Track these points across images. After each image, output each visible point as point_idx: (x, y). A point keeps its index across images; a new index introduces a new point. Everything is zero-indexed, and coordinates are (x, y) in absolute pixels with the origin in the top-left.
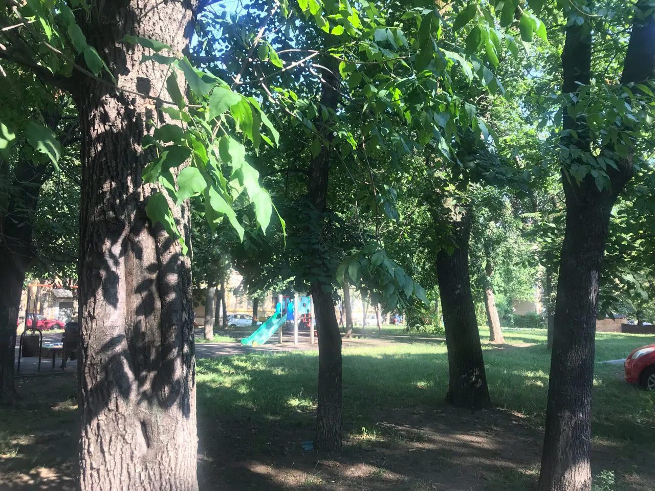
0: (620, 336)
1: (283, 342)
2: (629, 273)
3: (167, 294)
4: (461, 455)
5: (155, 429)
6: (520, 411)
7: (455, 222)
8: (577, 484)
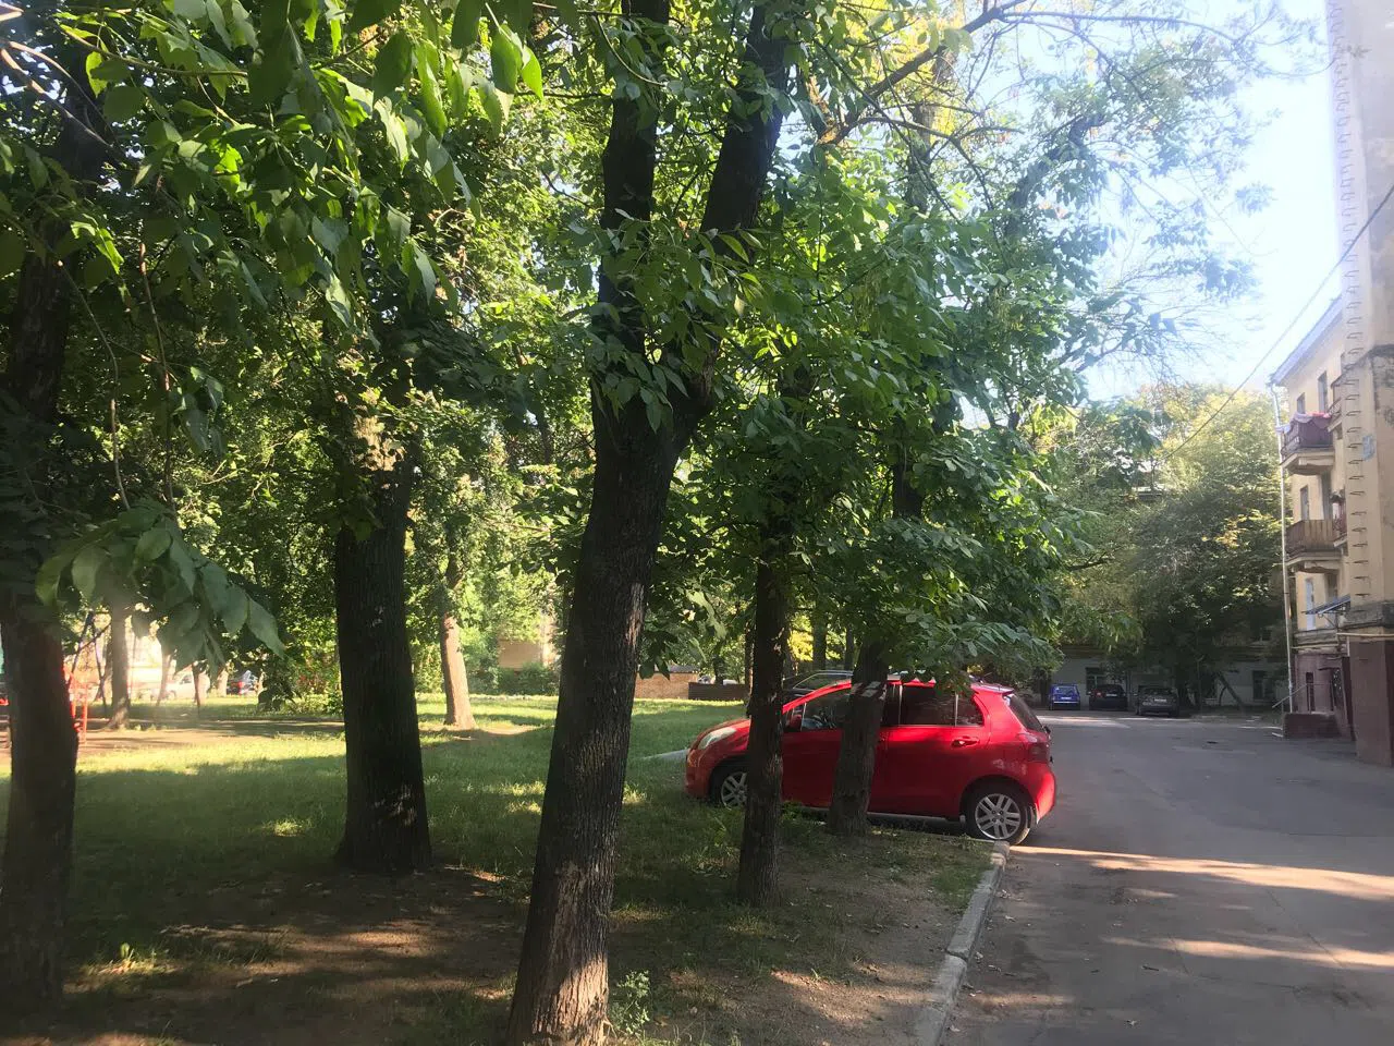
0: (685, 705)
2: (697, 590)
4: (358, 978)
6: (489, 870)
7: (380, 472)
8: (580, 1005)
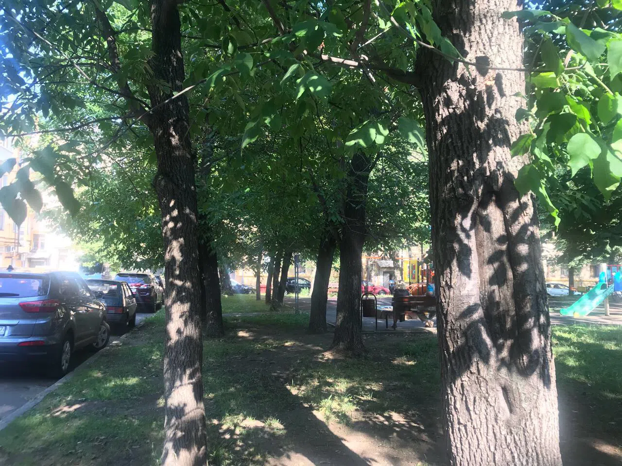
1: (610, 314)
3: (520, 264)
5: (517, 396)
